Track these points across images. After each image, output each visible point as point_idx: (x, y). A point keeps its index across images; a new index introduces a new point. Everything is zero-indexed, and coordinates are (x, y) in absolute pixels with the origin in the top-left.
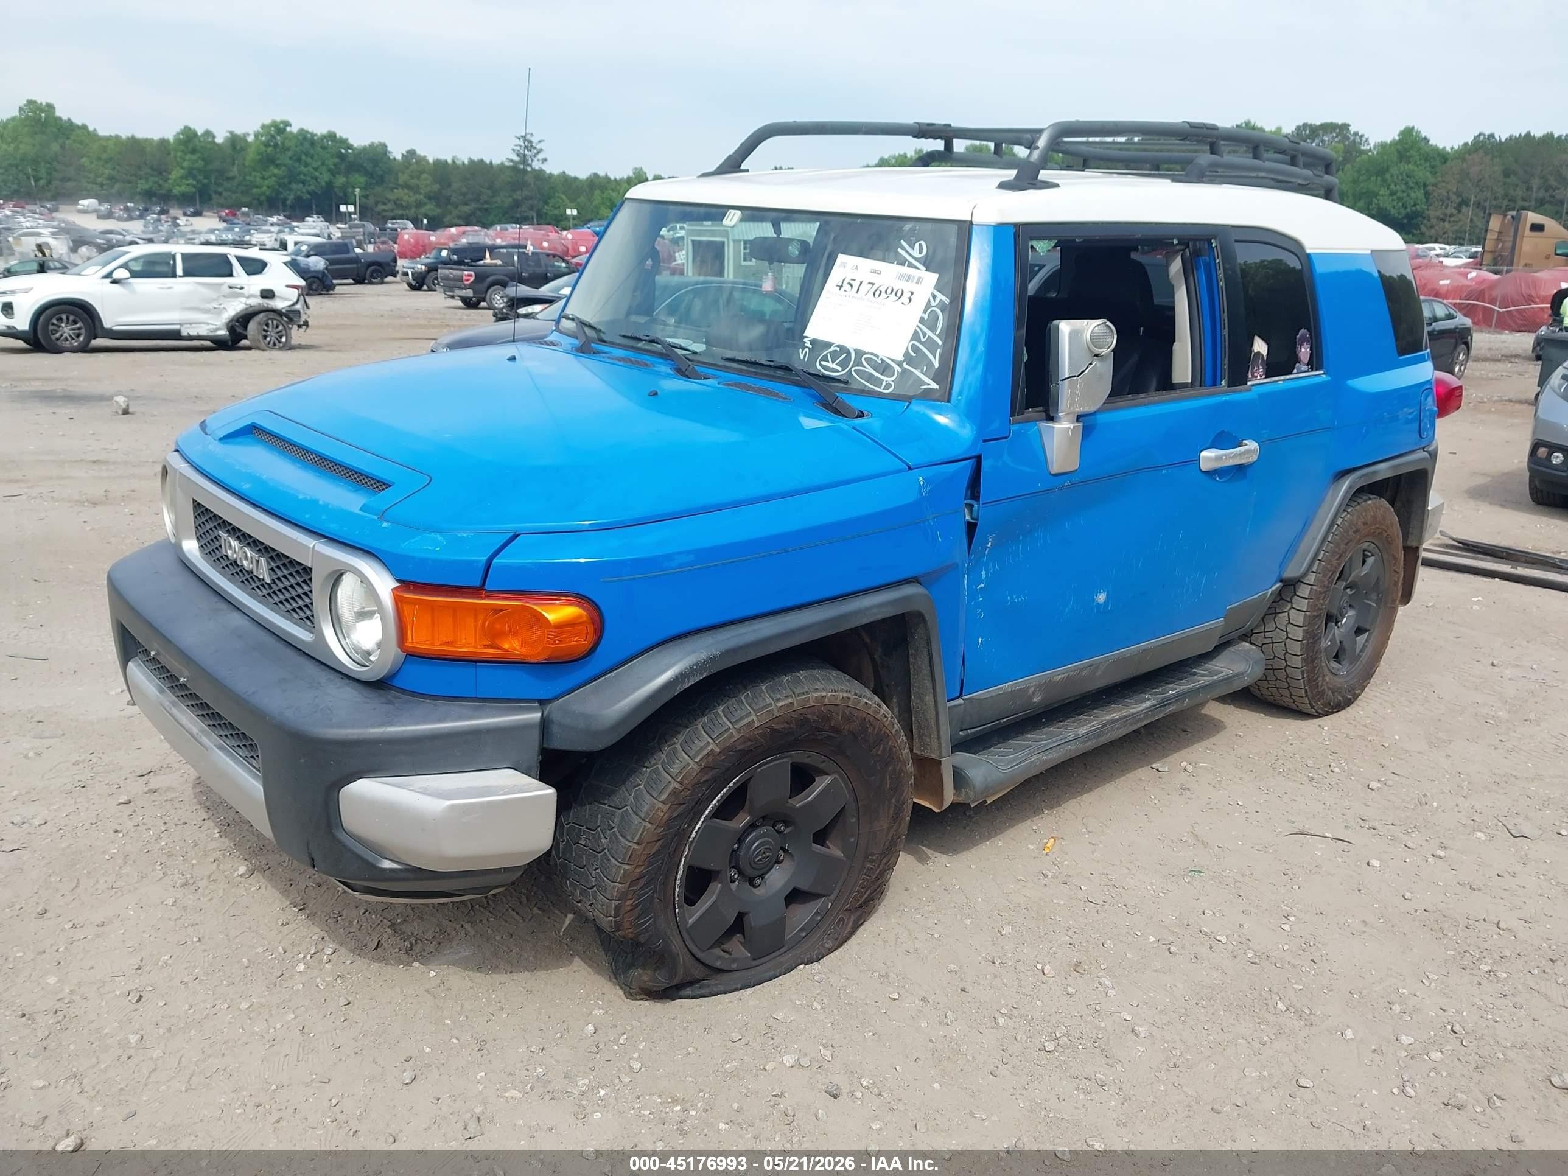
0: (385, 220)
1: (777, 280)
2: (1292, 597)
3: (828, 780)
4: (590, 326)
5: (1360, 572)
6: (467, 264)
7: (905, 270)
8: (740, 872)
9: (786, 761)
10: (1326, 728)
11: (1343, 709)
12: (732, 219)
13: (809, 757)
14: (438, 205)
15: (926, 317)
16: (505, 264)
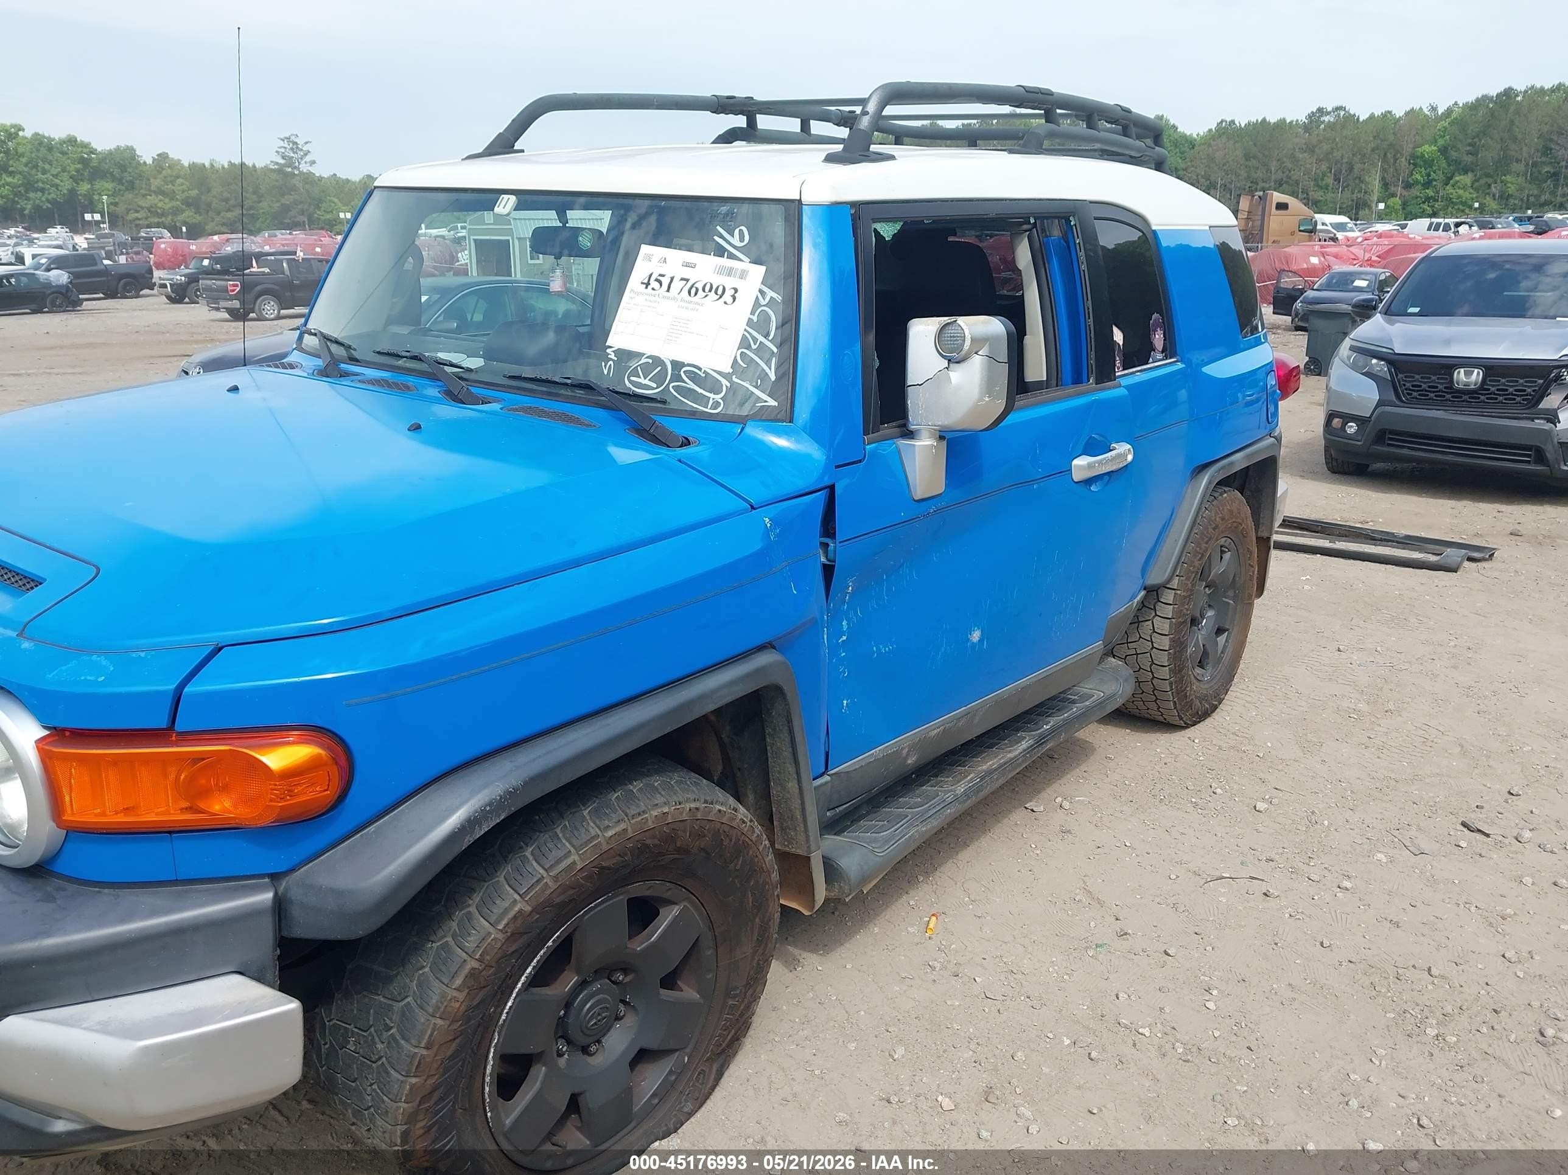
0: (139, 227)
1: (567, 278)
2: (1155, 603)
3: (675, 910)
4: (337, 342)
5: (1220, 568)
6: (232, 274)
7: (725, 262)
8: (569, 1042)
9: (621, 899)
10: (1197, 741)
11: (1209, 715)
12: (506, 205)
13: (649, 888)
14: (198, 212)
15: (755, 318)
16: (274, 272)
